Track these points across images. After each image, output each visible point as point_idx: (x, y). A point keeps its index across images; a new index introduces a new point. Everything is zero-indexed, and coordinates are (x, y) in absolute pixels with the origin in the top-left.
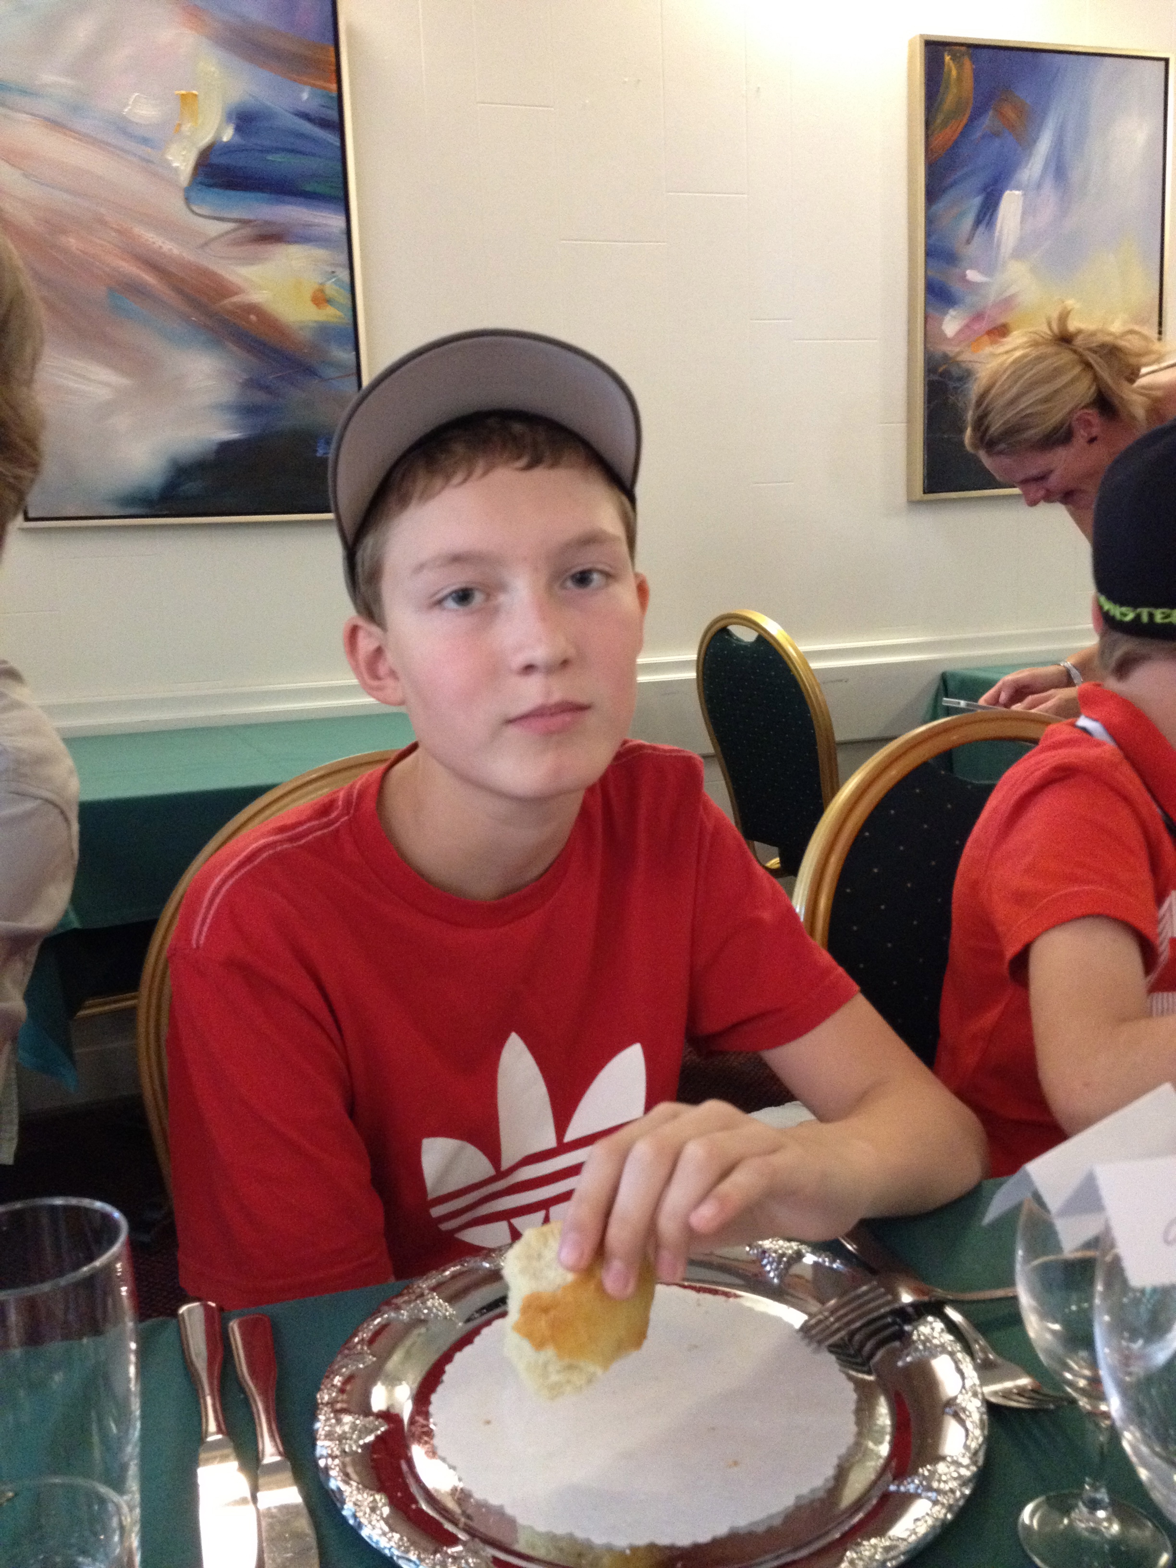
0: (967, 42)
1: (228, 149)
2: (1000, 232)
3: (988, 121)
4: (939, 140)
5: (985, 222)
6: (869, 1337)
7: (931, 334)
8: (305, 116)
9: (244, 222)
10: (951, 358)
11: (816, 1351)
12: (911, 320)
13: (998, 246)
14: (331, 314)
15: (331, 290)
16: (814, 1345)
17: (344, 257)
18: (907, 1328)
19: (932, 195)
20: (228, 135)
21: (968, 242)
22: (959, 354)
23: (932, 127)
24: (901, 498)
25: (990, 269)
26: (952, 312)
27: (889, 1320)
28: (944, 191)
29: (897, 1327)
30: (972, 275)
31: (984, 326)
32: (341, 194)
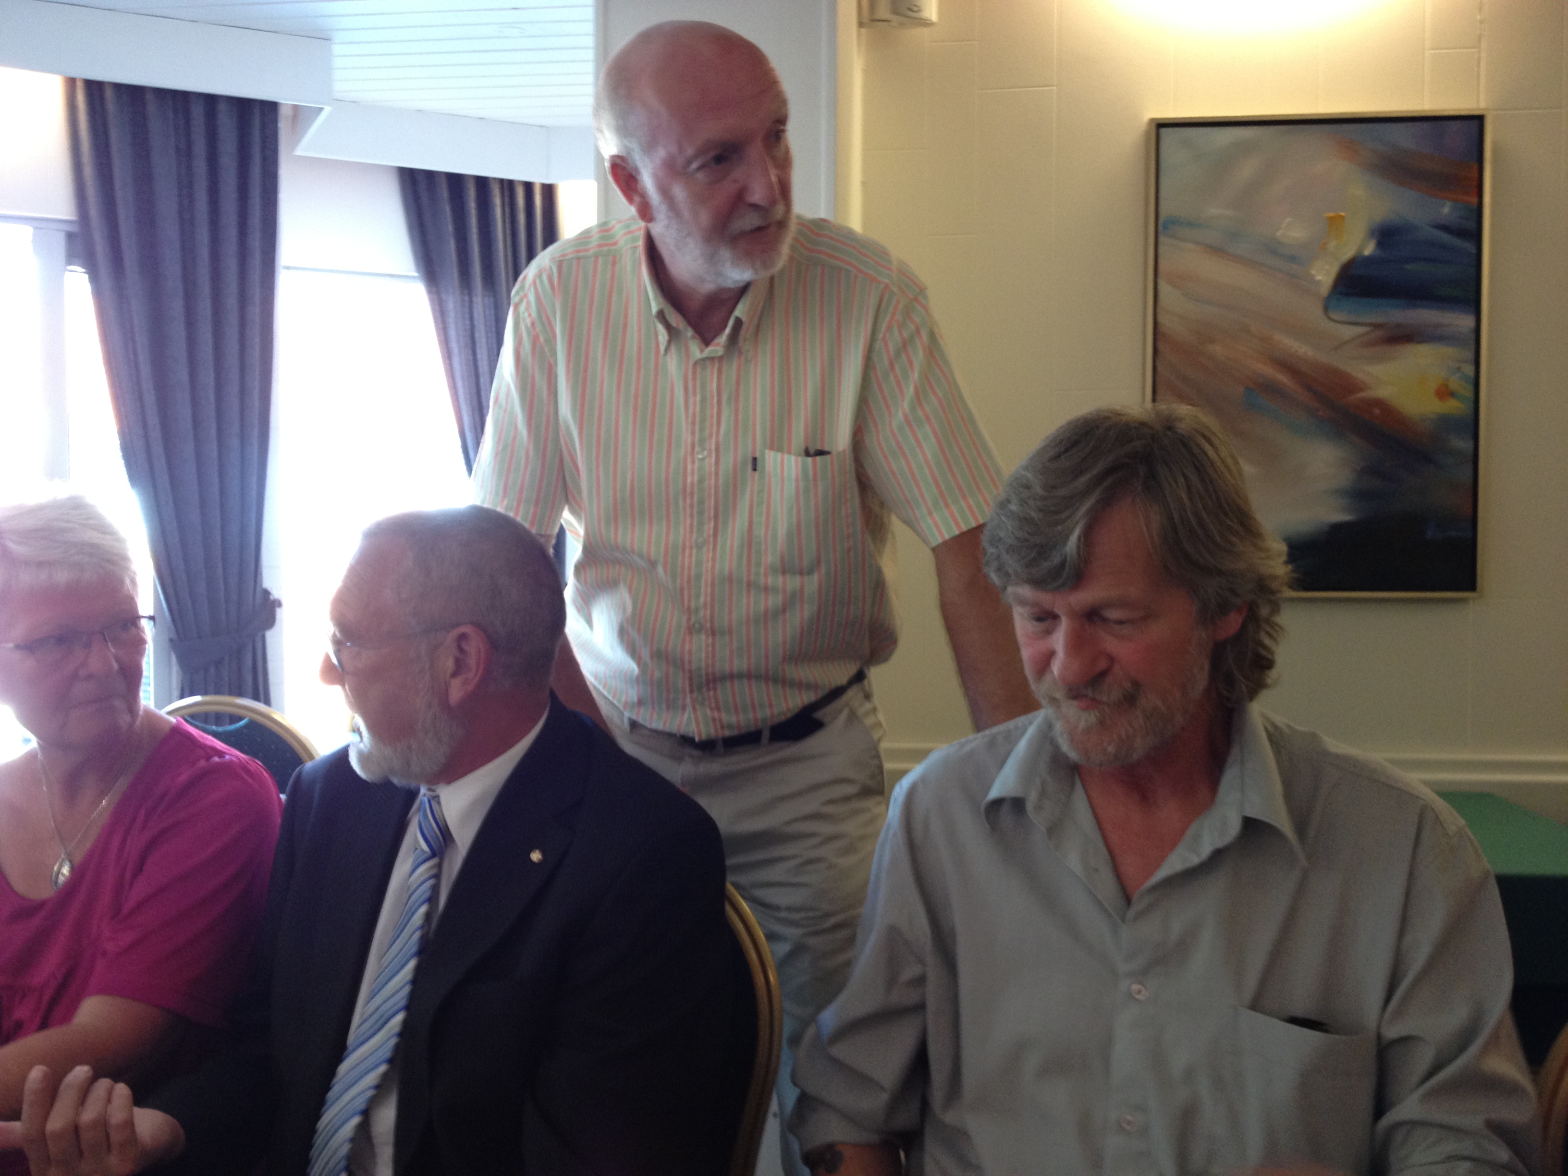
1: (1368, 261)
8: (1445, 228)
9: (1376, 326)
14: (1452, 407)
15: (1455, 383)
17: (1470, 355)
20: (1369, 249)
32: (1473, 299)
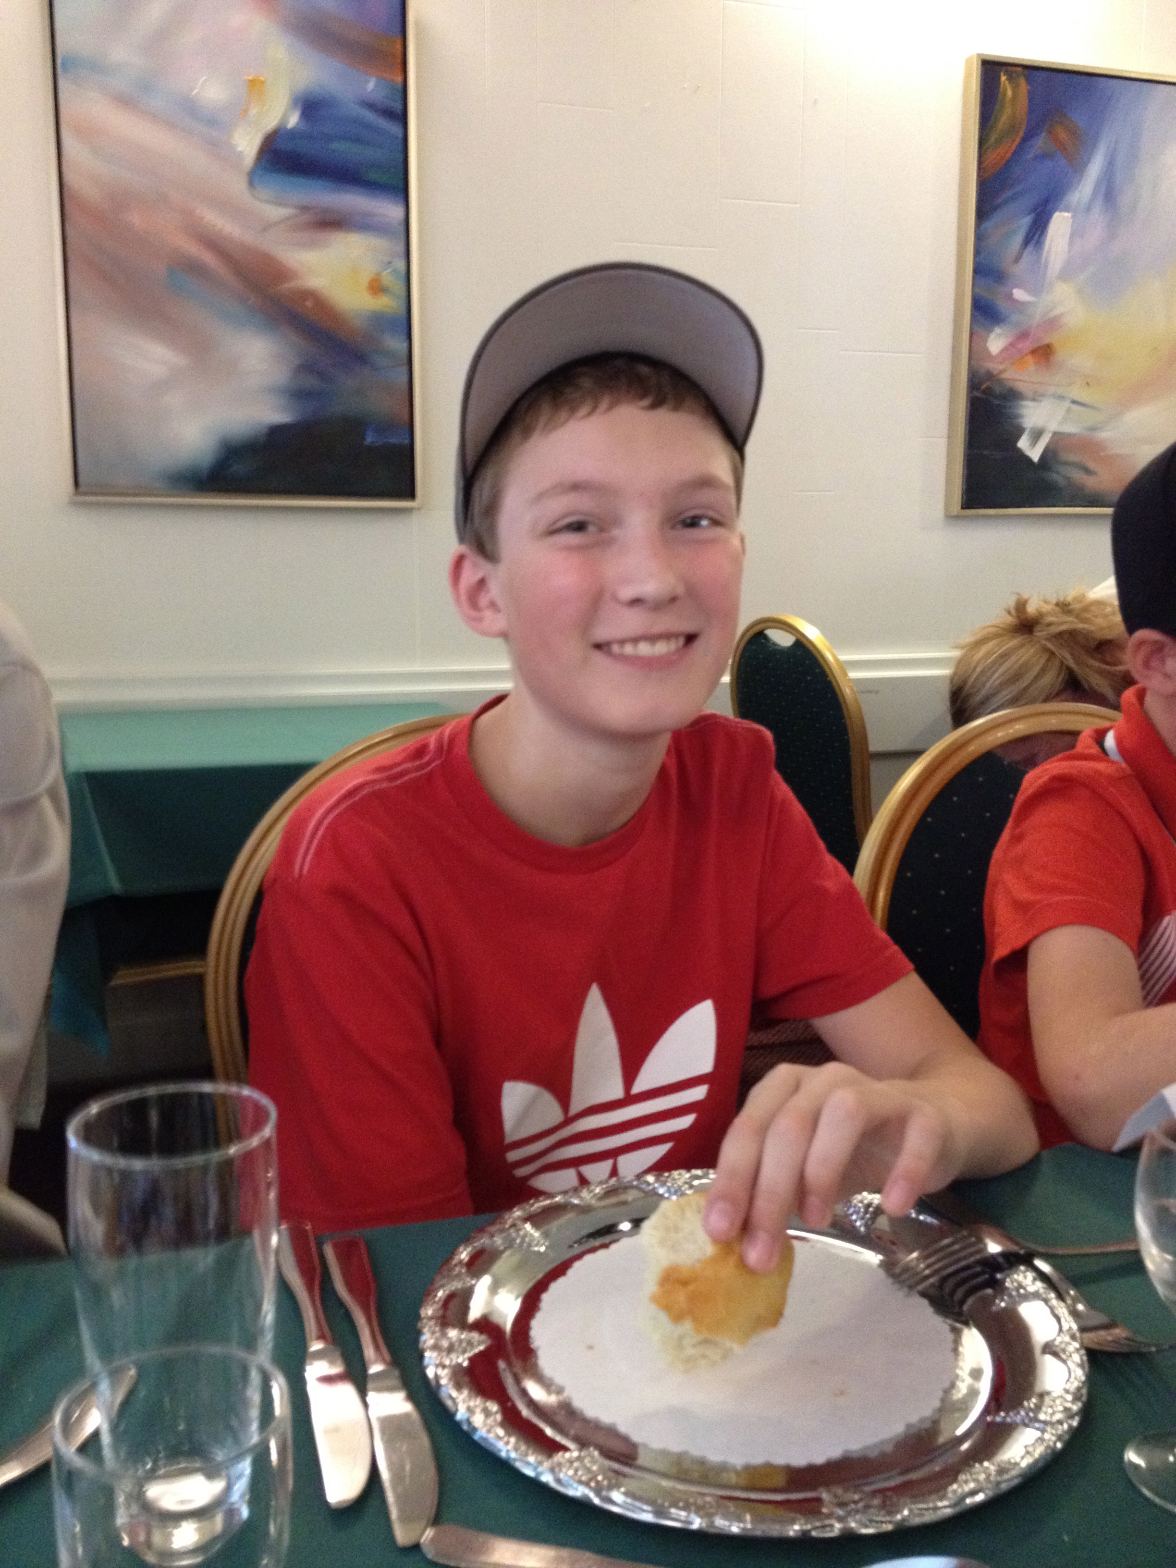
0: (1023, 63)
1: (292, 134)
2: (1049, 251)
3: (1041, 143)
4: (992, 157)
5: (1033, 242)
6: (959, 1285)
7: (976, 351)
8: (371, 106)
9: (305, 209)
10: (994, 376)
11: (908, 1295)
12: (956, 337)
13: (1046, 267)
14: (386, 304)
15: (388, 278)
16: (906, 1290)
17: (401, 248)
18: (999, 1276)
19: (983, 212)
20: (293, 120)
21: (1017, 260)
22: (1001, 372)
23: (985, 147)
24: (939, 511)
25: (1037, 290)
26: (998, 330)
27: (979, 1269)
28: (996, 208)
29: (987, 1276)
30: (1019, 294)
31: (1027, 345)
32: (401, 186)
